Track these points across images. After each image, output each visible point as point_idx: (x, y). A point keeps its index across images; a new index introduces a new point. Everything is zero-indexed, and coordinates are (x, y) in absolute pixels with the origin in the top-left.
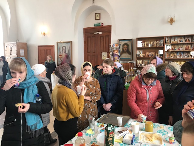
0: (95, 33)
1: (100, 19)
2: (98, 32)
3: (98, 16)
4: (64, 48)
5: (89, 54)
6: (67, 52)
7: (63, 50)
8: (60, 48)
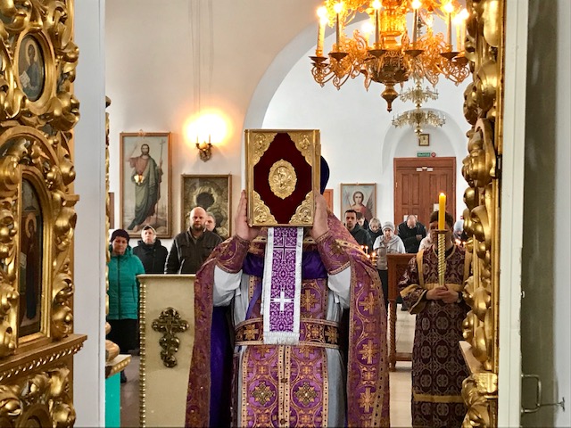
0: (419, 170)
1: (428, 145)
2: (425, 168)
3: (424, 138)
4: (359, 195)
5: (406, 206)
6: (365, 203)
7: (357, 200)
8: (348, 196)
